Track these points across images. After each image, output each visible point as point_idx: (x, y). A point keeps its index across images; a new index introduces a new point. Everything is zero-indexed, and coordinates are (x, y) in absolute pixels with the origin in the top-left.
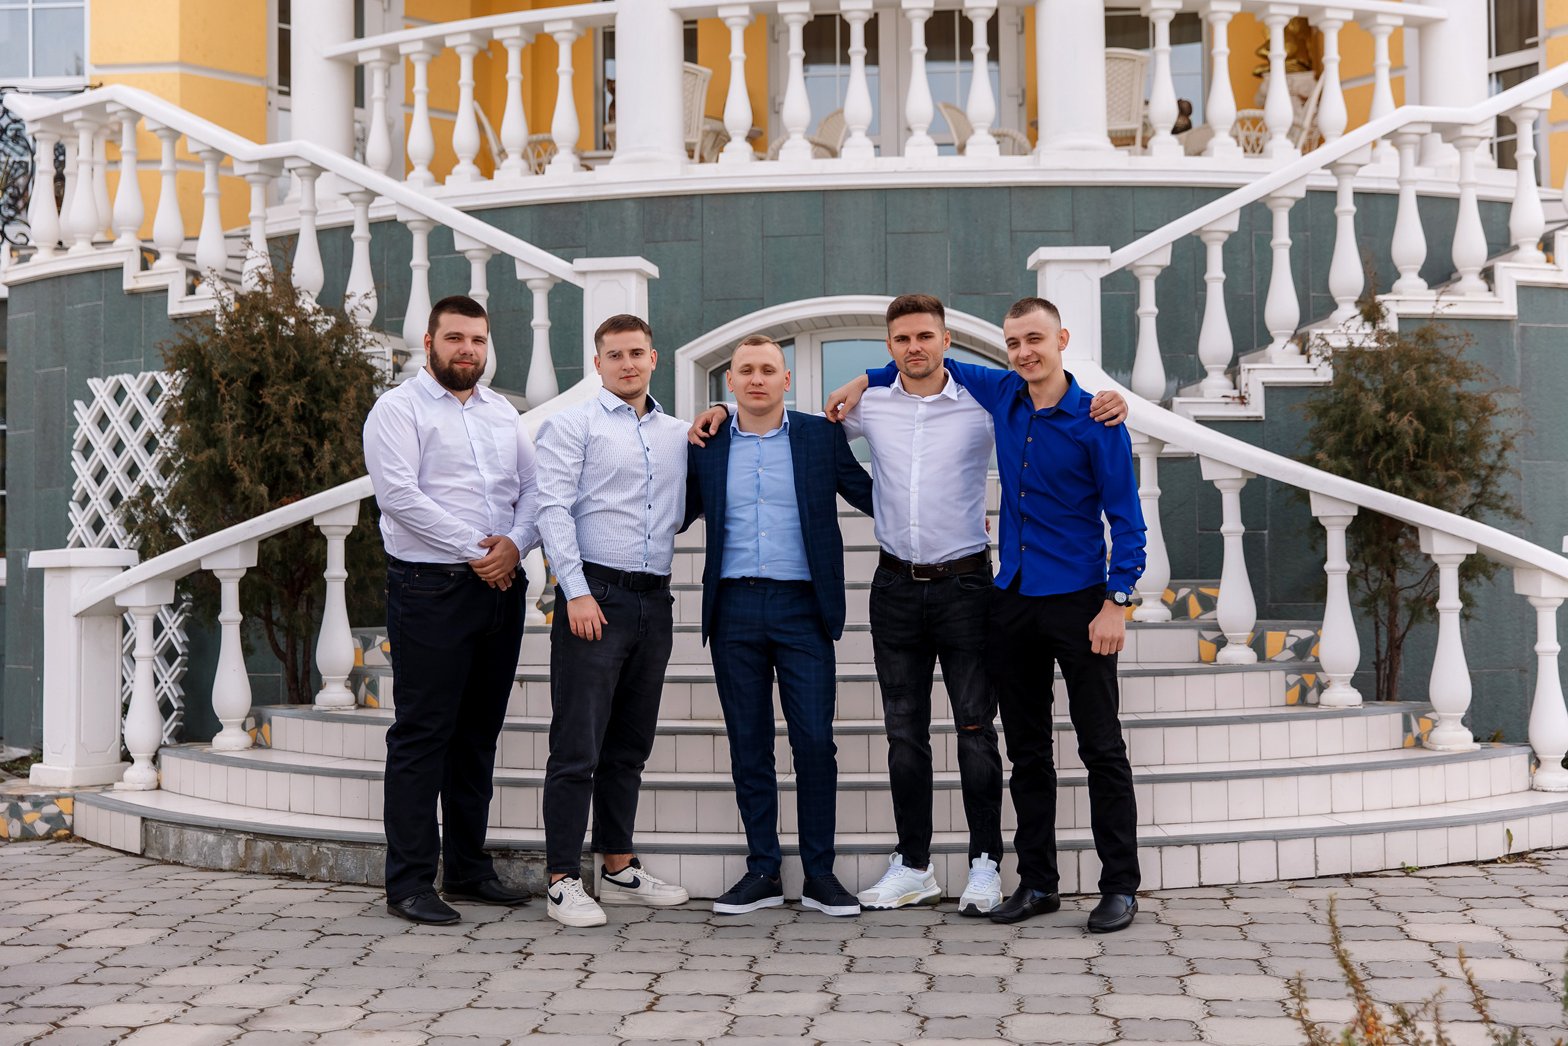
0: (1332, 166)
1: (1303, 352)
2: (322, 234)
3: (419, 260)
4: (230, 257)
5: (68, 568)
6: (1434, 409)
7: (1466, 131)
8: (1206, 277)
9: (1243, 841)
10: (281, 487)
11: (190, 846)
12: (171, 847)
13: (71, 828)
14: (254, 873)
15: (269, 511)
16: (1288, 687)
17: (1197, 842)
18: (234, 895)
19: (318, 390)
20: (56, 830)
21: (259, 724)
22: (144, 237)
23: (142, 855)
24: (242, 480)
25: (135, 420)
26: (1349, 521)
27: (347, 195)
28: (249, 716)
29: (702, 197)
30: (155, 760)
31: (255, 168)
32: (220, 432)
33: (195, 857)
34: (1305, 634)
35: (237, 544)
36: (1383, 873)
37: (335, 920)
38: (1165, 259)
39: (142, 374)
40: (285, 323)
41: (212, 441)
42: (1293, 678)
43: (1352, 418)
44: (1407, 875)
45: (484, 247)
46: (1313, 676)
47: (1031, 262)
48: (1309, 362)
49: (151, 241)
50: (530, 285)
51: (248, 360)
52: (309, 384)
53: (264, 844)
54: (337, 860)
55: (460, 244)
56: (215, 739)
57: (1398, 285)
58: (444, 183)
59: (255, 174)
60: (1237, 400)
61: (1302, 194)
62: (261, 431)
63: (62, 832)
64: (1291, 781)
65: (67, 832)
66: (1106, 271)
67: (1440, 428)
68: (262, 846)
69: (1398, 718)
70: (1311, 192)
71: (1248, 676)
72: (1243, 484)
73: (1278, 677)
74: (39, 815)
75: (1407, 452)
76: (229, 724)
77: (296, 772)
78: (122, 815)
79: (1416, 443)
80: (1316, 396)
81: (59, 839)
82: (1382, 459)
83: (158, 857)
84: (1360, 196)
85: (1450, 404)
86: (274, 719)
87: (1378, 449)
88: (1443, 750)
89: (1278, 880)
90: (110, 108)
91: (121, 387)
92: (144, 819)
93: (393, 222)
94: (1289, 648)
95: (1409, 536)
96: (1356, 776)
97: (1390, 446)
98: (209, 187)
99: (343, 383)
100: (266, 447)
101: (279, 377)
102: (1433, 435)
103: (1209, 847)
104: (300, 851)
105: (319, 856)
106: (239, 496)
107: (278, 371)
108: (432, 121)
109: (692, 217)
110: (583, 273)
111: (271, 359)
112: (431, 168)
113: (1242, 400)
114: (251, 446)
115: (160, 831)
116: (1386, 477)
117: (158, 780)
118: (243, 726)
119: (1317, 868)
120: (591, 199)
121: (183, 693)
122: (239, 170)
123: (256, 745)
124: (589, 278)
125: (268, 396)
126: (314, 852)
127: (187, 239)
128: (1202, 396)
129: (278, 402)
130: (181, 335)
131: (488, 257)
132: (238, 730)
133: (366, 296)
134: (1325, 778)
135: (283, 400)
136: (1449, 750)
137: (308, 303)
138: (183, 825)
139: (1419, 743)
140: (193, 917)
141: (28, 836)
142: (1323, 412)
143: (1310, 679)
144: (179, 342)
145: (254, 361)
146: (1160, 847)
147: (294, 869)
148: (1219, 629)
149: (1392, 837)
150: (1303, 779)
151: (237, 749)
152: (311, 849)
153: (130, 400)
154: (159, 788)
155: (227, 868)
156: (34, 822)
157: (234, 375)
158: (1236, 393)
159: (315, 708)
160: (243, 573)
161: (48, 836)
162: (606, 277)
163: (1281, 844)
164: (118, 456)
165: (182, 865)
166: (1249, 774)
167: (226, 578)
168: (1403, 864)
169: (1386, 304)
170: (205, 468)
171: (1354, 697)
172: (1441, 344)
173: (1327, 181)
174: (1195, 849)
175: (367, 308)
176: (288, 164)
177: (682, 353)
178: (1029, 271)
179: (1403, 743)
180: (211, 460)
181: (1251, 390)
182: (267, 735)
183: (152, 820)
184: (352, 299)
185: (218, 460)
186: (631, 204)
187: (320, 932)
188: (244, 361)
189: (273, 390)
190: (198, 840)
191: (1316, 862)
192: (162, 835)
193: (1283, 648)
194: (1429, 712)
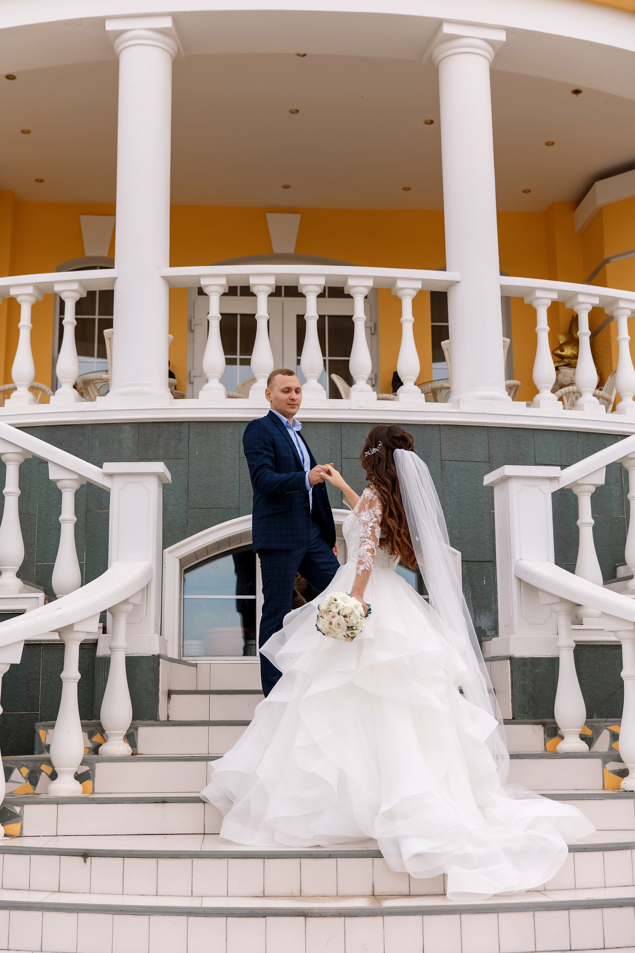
29: (190, 423)
38: (600, 479)
45: (20, 451)
47: (488, 479)
50: (59, 485)
66: (556, 487)
109: (180, 440)
110: (111, 475)
120: (93, 423)
124: (116, 480)
131: (21, 459)
162: (132, 479)
177: (170, 552)
178: (485, 487)
186: (128, 428)
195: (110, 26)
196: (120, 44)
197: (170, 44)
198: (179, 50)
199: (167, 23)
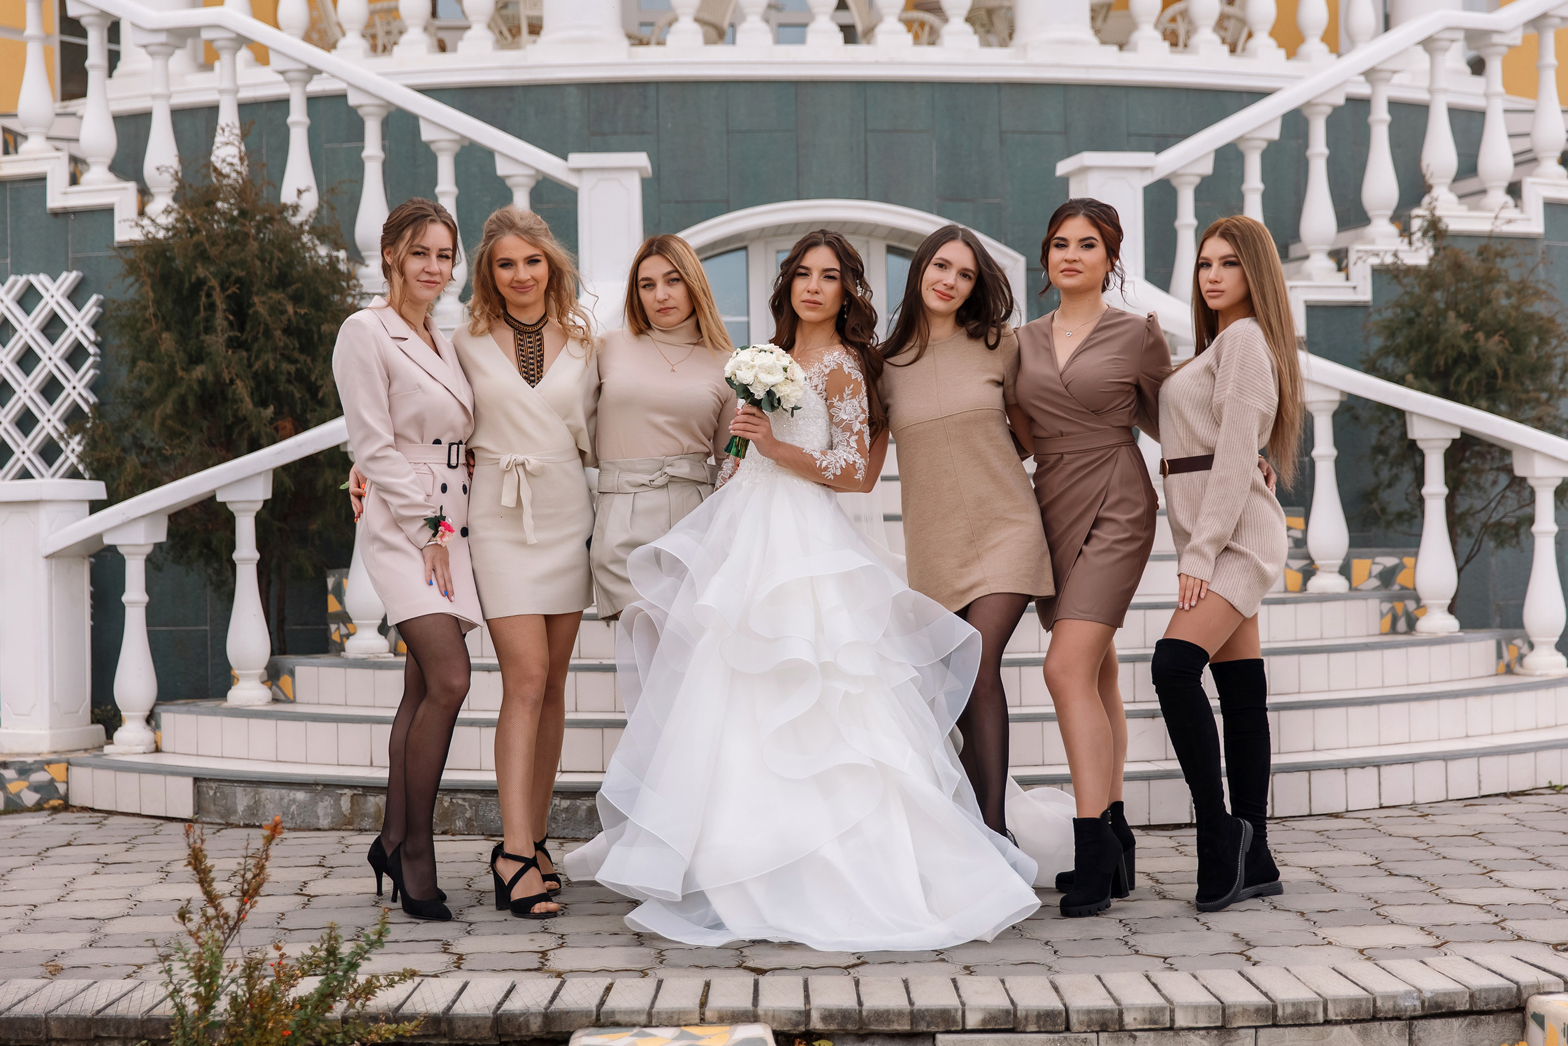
0: (1370, 75)
1: (1340, 269)
3: (373, 149)
5: (36, 503)
8: (1246, 188)
9: (1418, 762)
11: (270, 806)
12: (240, 808)
13: (66, 798)
16: (1382, 615)
17: (1377, 764)
20: (48, 800)
23: (195, 820)
24: (242, 400)
26: (1448, 444)
28: (267, 666)
29: (657, 84)
31: (162, 38)
32: (209, 346)
34: (1390, 561)
35: (260, 474)
36: (1536, 791)
38: (1207, 167)
39: (12, 279)
42: (1386, 606)
43: (1431, 339)
44: (1558, 792)
45: (457, 139)
46: (1401, 604)
47: (1063, 167)
48: (1347, 279)
49: (14, 119)
50: (510, 183)
53: (377, 799)
54: (477, 811)
55: (424, 134)
56: (231, 694)
57: (1428, 198)
59: (162, 44)
61: (1340, 101)
63: (55, 802)
64: (1432, 704)
65: (61, 802)
66: (1149, 179)
67: (1518, 346)
69: (1492, 644)
70: (1350, 100)
71: (1348, 604)
72: (1335, 407)
73: (1371, 606)
74: (26, 784)
76: (245, 676)
78: (160, 778)
81: (55, 810)
82: (1467, 379)
83: (219, 821)
84: (1395, 106)
86: (299, 671)
87: (1459, 371)
88: (1541, 675)
89: (1447, 800)
92: (196, 780)
94: (1375, 577)
97: (1470, 369)
100: (256, 363)
101: (266, 284)
102: (1514, 355)
103: (1388, 768)
105: (452, 808)
107: (264, 276)
109: (646, 108)
110: (578, 171)
111: (258, 263)
114: (241, 360)
115: (222, 793)
117: (156, 742)
118: (263, 680)
119: (1480, 788)
120: (525, 83)
123: (275, 700)
124: (585, 176)
125: (260, 305)
126: (446, 804)
129: (268, 312)
131: (459, 148)
132: (256, 683)
134: (1460, 702)
135: (273, 310)
136: (1546, 675)
138: (259, 783)
139: (1509, 670)
141: (14, 807)
142: (1392, 332)
143: (1399, 607)
146: (1346, 769)
148: (1309, 558)
149: (1543, 755)
150: (1444, 703)
151: (260, 703)
154: (158, 750)
155: (327, 827)
156: (20, 791)
160: (258, 506)
161: (38, 807)
162: (606, 176)
163: (1449, 764)
166: (1398, 698)
167: (240, 512)
168: (1550, 782)
171: (1451, 624)
173: (1362, 89)
174: (1375, 770)
179: (1497, 670)
180: (201, 378)
182: (288, 689)
183: (210, 780)
185: (211, 380)
186: (573, 91)
188: (225, 265)
190: (282, 799)
191: (1480, 782)
192: (225, 796)
193: (1370, 576)
194: (1516, 638)
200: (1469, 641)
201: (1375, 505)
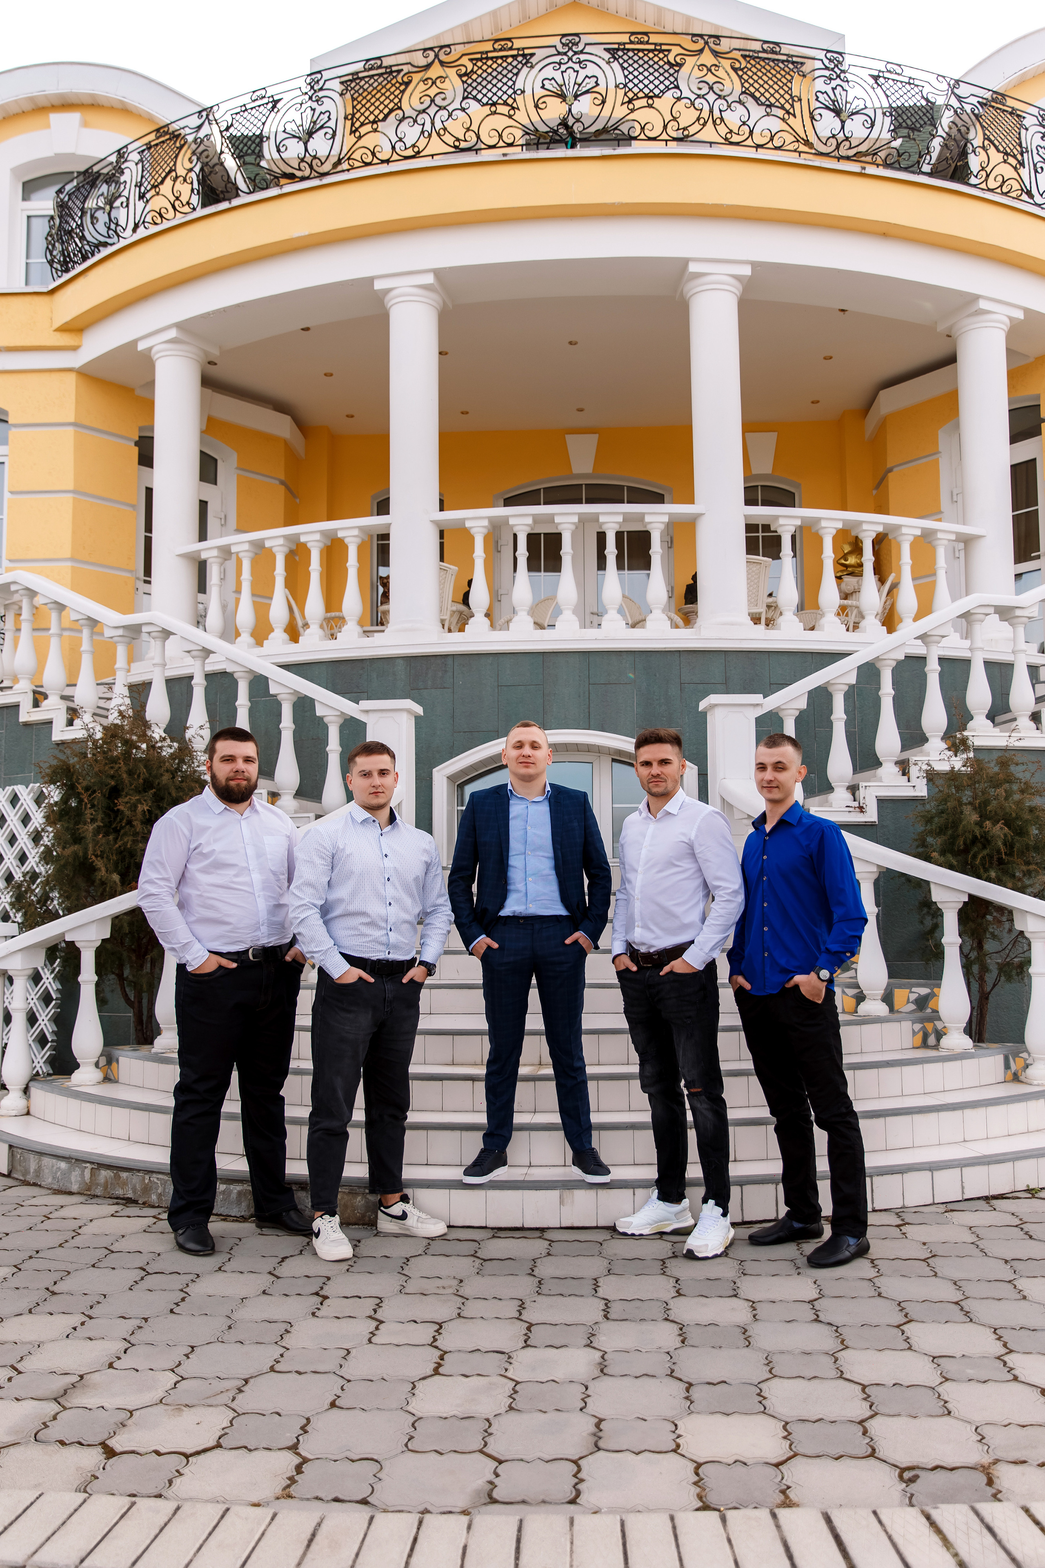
0: (923, 637)
1: (904, 774)
2: (171, 683)
3: (243, 701)
4: (100, 698)
6: (1018, 817)
7: (1018, 612)
8: (832, 718)
9: (906, 1171)
10: (131, 874)
11: (46, 1171)
12: (32, 1171)
14: (97, 1196)
15: (120, 894)
16: (914, 1033)
18: (75, 1224)
19: (162, 799)
21: (109, 1062)
22: (37, 684)
23: (9, 1176)
24: (99, 869)
25: (26, 820)
26: (960, 905)
27: (189, 652)
28: (101, 1055)
29: (453, 656)
30: (26, 1091)
31: (120, 632)
32: (83, 832)
33: (50, 1180)
34: (924, 991)
35: (93, 921)
36: (1014, 1195)
37: (159, 1255)
38: (803, 704)
39: (31, 785)
40: (138, 748)
41: (77, 839)
42: (917, 1027)
43: (955, 824)
44: (1033, 1197)
45: (291, 691)
46: (932, 1024)
47: (702, 705)
48: (909, 781)
49: (42, 686)
50: (326, 720)
51: (107, 776)
52: (155, 795)
53: (106, 1172)
54: (164, 1189)
55: (273, 690)
56: (73, 1075)
57: (971, 725)
58: (262, 646)
59: (120, 636)
60: (857, 810)
61: (902, 658)
62: (117, 831)
64: (933, 1116)
66: (760, 712)
67: (1021, 832)
68: (104, 1174)
69: (1000, 1058)
70: (908, 657)
71: (885, 1026)
73: (907, 1026)
75: (999, 852)
76: (84, 1063)
77: (135, 1108)
79: (1005, 844)
80: (920, 808)
82: (980, 856)
83: (21, 1178)
85: (1027, 816)
86: (121, 1059)
87: (976, 849)
88: (1038, 1085)
89: (934, 1204)
90: (13, 588)
91: (16, 794)
92: (11, 1147)
93: (224, 674)
94: (912, 1002)
95: (995, 914)
96: (981, 1111)
97: (984, 847)
98: (85, 646)
99: (181, 794)
100: (119, 843)
101: (132, 790)
102: (1017, 838)
103: (880, 1178)
104: (135, 1179)
105: (150, 1186)
106: (97, 882)
107: (131, 784)
108: (255, 604)
109: (446, 671)
110: (367, 712)
111: (125, 776)
112: (253, 634)
113: (861, 809)
114: (108, 843)
115: (23, 1156)
116: (982, 870)
117: (28, 1108)
118: (97, 1065)
119: (963, 1193)
120: (371, 658)
121: (56, 1029)
122: (108, 633)
123: (106, 1080)
124: (371, 715)
125: (122, 805)
126: (147, 1181)
127: (68, 685)
128: (831, 806)
129: (130, 809)
130: (55, 757)
131: (295, 699)
132: (93, 1068)
133: (201, 727)
134: (960, 1113)
135: (134, 807)
137: (157, 733)
138: (41, 1153)
139: (1016, 1078)
140: (37, 1252)
142: (929, 820)
143: (929, 1027)
144: (55, 762)
145: (112, 777)
147: (130, 1195)
148: (859, 987)
149: (1020, 1165)
150: (943, 1115)
151: (90, 1083)
152: (144, 1179)
153: (22, 804)
154: (28, 1113)
155: (76, 1192)
157: (96, 788)
158: (856, 804)
159: (153, 1050)
160: (98, 943)
162: (383, 714)
163: (935, 1173)
164: (12, 846)
165: (40, 1186)
167: (84, 947)
168: (1028, 1186)
169: (971, 738)
170: (70, 860)
171: (966, 1042)
172: (1013, 768)
173: (920, 649)
175: (202, 737)
176: (145, 629)
177: (438, 771)
178: (699, 712)
179: (1007, 1079)
180: (75, 854)
181: (867, 801)
182: (115, 1072)
183: (17, 1146)
184: (190, 729)
185: (81, 854)
186: (401, 662)
187: (144, 1270)
188: (104, 777)
189: (126, 800)
190: (53, 1167)
191: (963, 1188)
192: (25, 1160)
193: (908, 1002)
194: (1022, 1052)
195: (378, 285)
196: (390, 301)
197: (434, 299)
198: (444, 302)
199: (429, 279)
200: (979, 1057)
201: (931, 943)
